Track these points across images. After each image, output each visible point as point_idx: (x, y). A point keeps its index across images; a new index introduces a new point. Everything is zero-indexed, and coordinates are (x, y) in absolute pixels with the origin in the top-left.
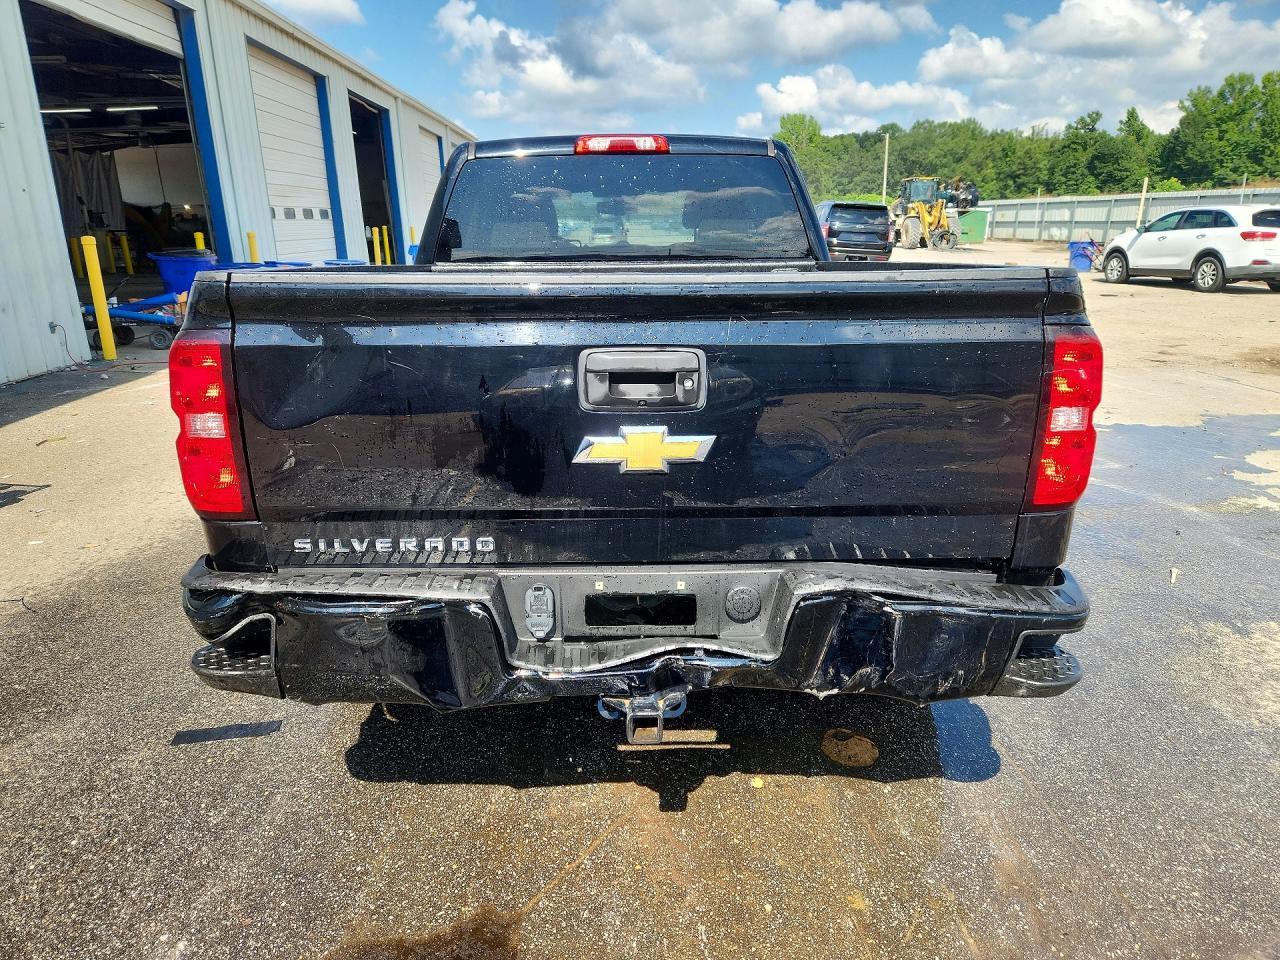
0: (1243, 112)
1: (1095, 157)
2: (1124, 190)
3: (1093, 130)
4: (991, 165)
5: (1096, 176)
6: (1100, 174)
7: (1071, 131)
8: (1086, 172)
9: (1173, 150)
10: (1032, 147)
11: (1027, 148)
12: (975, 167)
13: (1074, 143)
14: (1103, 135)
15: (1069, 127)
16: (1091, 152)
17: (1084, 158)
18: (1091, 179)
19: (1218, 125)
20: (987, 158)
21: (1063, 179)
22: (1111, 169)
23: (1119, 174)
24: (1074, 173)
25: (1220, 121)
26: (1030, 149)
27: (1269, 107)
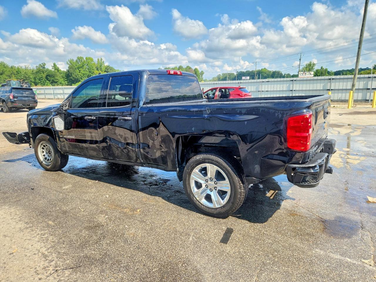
0: (83, 66)
1: (47, 76)
2: (58, 85)
3: (44, 68)
4: (14, 76)
5: (49, 81)
6: (50, 80)
7: (38, 67)
8: (46, 79)
9: (68, 75)
10: (26, 71)
11: (25, 71)
12: (8, 77)
13: (40, 71)
14: (48, 70)
15: (37, 67)
16: (45, 74)
17: (44, 76)
18: (48, 81)
19: (78, 69)
20: (12, 74)
21: (39, 81)
22: (53, 79)
23: (56, 80)
24: (42, 80)
25: (78, 68)
26: (26, 72)
27: (89, 65)
